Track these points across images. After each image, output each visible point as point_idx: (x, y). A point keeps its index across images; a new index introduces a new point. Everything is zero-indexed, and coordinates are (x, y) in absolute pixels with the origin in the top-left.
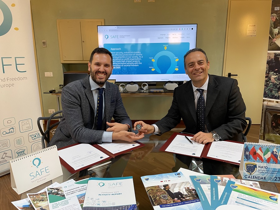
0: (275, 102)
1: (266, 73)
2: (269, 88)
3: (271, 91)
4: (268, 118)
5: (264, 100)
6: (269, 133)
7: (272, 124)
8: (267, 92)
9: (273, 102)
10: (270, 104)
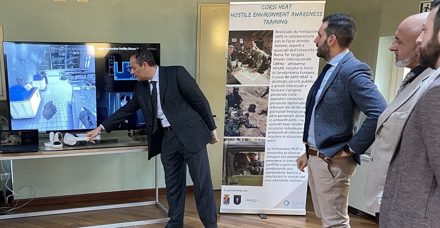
0: (236, 140)
1: (226, 109)
2: (229, 125)
3: (232, 129)
4: (230, 159)
5: (225, 140)
6: (231, 175)
7: (235, 164)
8: (227, 130)
9: (234, 139)
10: (232, 142)
